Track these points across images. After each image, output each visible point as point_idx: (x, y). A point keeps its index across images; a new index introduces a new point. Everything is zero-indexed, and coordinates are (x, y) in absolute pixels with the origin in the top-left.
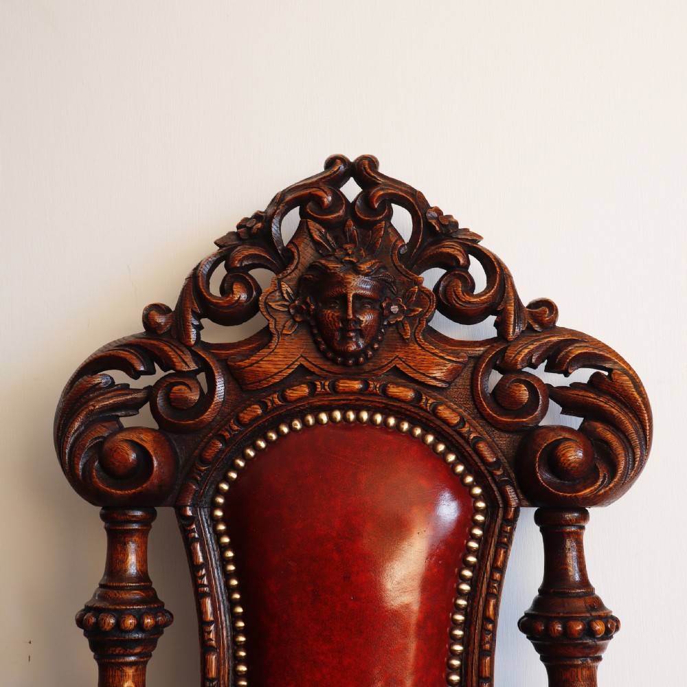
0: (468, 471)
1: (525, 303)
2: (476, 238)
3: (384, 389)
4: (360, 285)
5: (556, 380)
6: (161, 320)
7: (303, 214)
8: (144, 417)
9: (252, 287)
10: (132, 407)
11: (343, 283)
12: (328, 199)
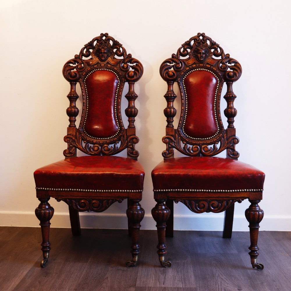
0: (217, 77)
1: (225, 54)
2: (219, 45)
3: (206, 65)
5: (229, 65)
6: (174, 56)
7: (194, 41)
8: (172, 69)
9: (187, 51)
10: (170, 68)
12: (198, 39)
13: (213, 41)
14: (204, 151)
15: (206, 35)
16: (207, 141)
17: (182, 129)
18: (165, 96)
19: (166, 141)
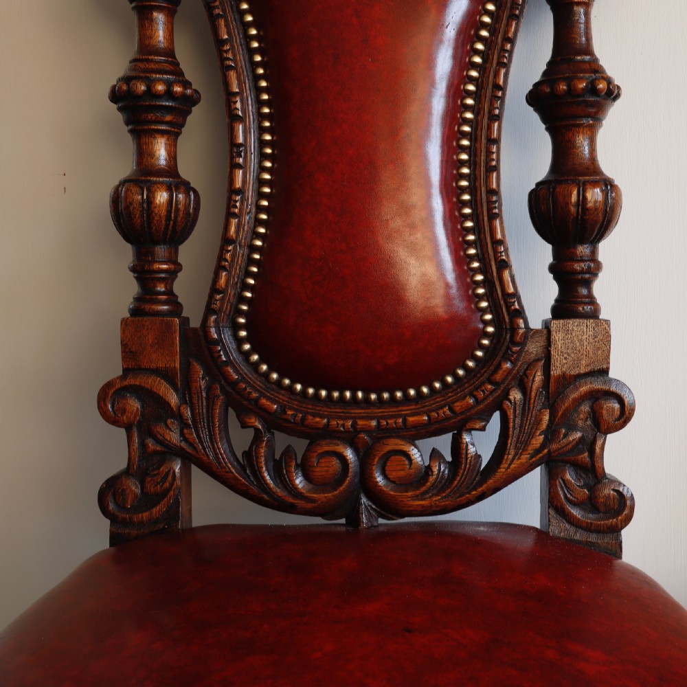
14: (385, 476)
16: (405, 410)
18: (115, 96)
19: (124, 411)
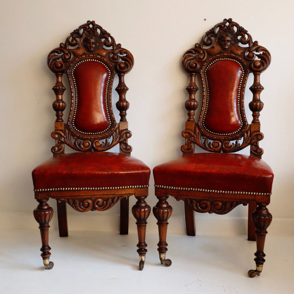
0: (108, 68)
1: (117, 44)
2: (110, 34)
3: (96, 56)
4: (93, 40)
5: (121, 56)
6: (62, 45)
7: (84, 30)
8: (61, 60)
9: (76, 40)
10: (59, 58)
11: (90, 40)
12: (87, 27)
13: (104, 30)
14: (95, 145)
15: (96, 23)
16: (98, 135)
17: (72, 123)
18: (53, 89)
19: (55, 137)
